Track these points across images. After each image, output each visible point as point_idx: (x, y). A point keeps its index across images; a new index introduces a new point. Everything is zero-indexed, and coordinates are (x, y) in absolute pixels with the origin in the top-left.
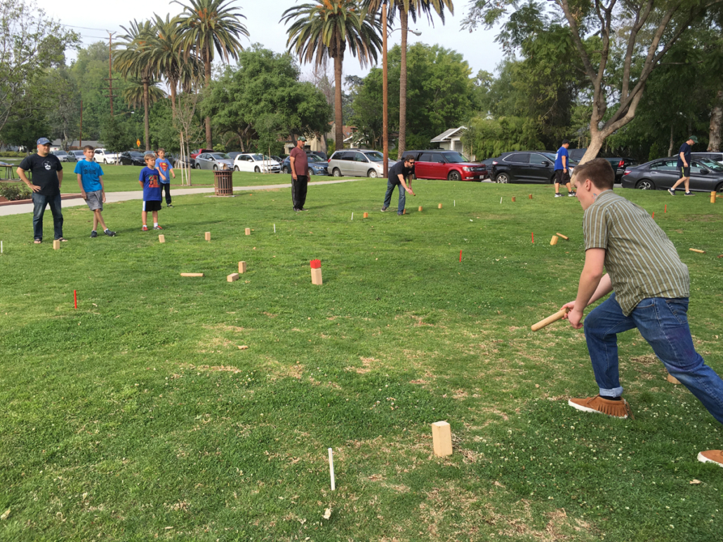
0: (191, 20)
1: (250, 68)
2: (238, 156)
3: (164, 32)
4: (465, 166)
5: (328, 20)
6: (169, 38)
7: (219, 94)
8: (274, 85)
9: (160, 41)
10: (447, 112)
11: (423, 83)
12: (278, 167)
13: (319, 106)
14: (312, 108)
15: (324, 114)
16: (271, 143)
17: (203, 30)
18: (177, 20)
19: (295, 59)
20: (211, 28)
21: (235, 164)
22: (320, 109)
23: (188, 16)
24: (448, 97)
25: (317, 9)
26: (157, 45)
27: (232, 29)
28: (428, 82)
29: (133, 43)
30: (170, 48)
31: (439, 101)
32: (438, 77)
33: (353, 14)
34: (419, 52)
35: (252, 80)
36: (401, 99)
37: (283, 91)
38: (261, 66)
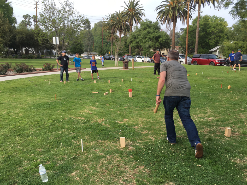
0: (127, 12)
1: (144, 27)
2: (137, 57)
3: (118, 17)
4: (216, 60)
5: (171, 9)
6: (120, 18)
7: (133, 36)
8: (151, 33)
9: (117, 20)
10: (216, 40)
11: (207, 30)
12: (150, 60)
13: (166, 39)
14: (163, 40)
15: (168, 42)
16: (147, 52)
17: (130, 15)
18: (122, 13)
19: (159, 23)
20: (133, 15)
21: (136, 59)
22: (167, 40)
23: (126, 11)
24: (217, 35)
25: (168, 6)
26: (116, 21)
27: (140, 14)
28: (209, 29)
29: (109, 21)
30: (120, 21)
31: (213, 37)
32: (213, 27)
33: (181, 6)
34: (206, 19)
35: (144, 31)
36: (196, 36)
37: (154, 34)
38: (147, 27)
